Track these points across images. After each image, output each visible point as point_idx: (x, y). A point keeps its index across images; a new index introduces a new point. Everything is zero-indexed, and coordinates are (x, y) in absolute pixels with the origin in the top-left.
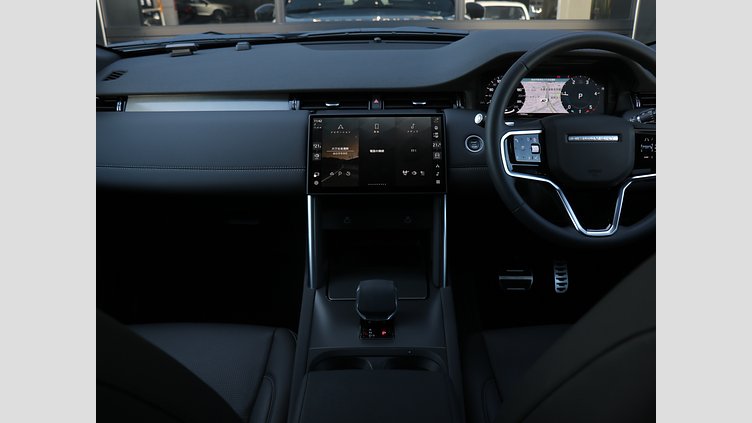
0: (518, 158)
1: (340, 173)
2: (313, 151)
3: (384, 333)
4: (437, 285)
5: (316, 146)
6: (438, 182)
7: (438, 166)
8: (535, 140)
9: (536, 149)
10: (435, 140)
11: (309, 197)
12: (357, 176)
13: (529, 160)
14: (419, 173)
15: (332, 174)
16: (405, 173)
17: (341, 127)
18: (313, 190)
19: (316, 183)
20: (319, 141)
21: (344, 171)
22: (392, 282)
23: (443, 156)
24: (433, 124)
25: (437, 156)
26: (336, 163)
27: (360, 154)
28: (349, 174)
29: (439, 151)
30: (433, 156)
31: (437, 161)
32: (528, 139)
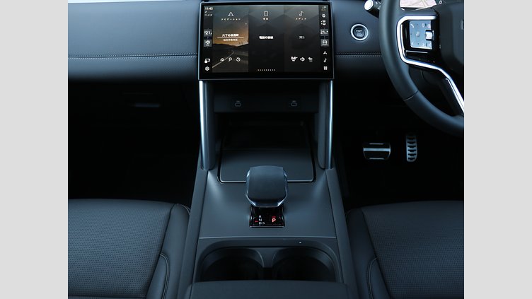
0: (413, 45)
1: (230, 59)
2: (203, 38)
3: (274, 220)
4: (323, 167)
5: (207, 33)
6: (325, 68)
7: (325, 53)
8: (429, 27)
9: (430, 35)
10: (322, 27)
11: (201, 83)
12: (247, 62)
13: (424, 47)
14: (307, 59)
15: (222, 60)
16: (294, 59)
17: (231, 14)
18: (204, 76)
19: (207, 69)
20: (210, 28)
21: (234, 57)
22: (282, 168)
23: (330, 43)
24: (321, 12)
25: (325, 43)
26: (225, 50)
27: (249, 41)
28: (239, 59)
29: (326, 38)
30: (320, 43)
31: (324, 48)
32: (423, 25)
